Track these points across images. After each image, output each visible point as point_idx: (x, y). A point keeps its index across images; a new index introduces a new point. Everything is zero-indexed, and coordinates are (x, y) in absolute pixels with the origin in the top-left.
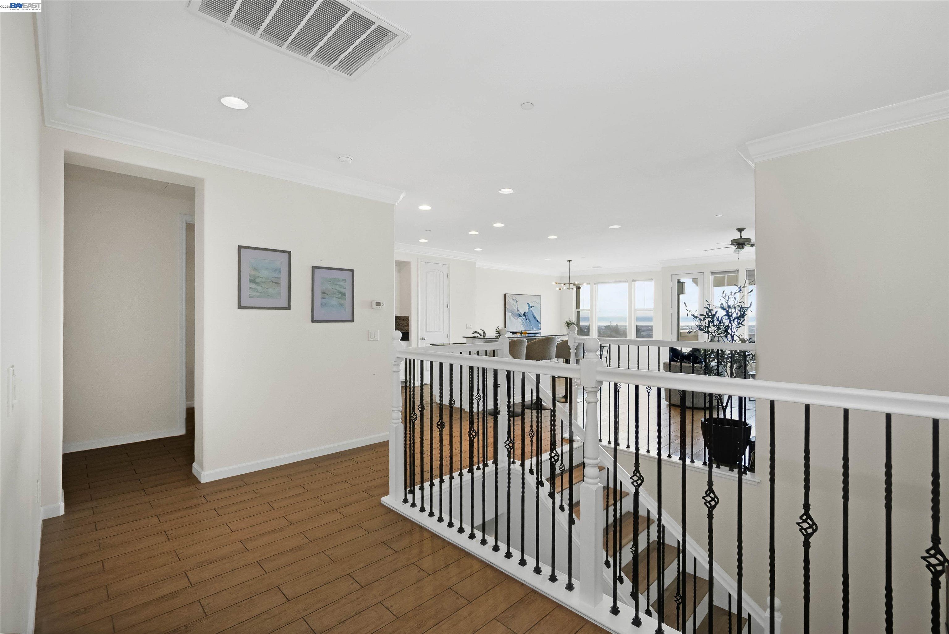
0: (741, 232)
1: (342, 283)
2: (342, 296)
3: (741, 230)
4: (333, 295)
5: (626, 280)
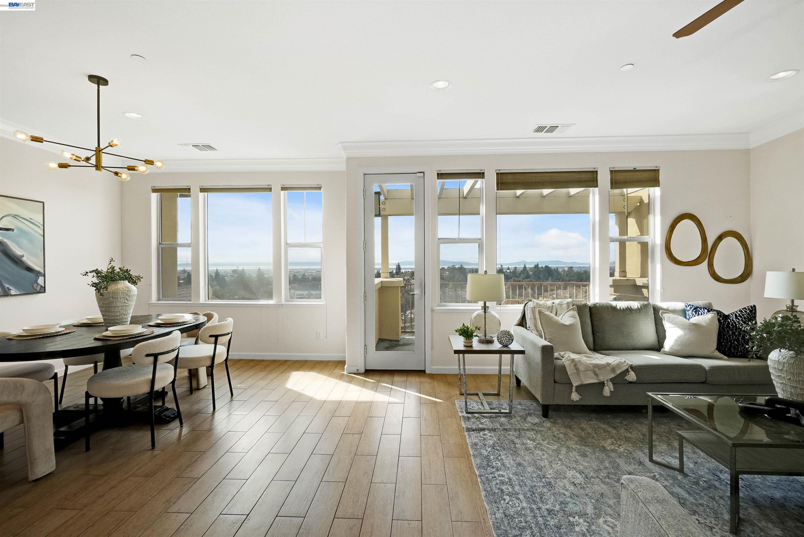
5: (269, 185)
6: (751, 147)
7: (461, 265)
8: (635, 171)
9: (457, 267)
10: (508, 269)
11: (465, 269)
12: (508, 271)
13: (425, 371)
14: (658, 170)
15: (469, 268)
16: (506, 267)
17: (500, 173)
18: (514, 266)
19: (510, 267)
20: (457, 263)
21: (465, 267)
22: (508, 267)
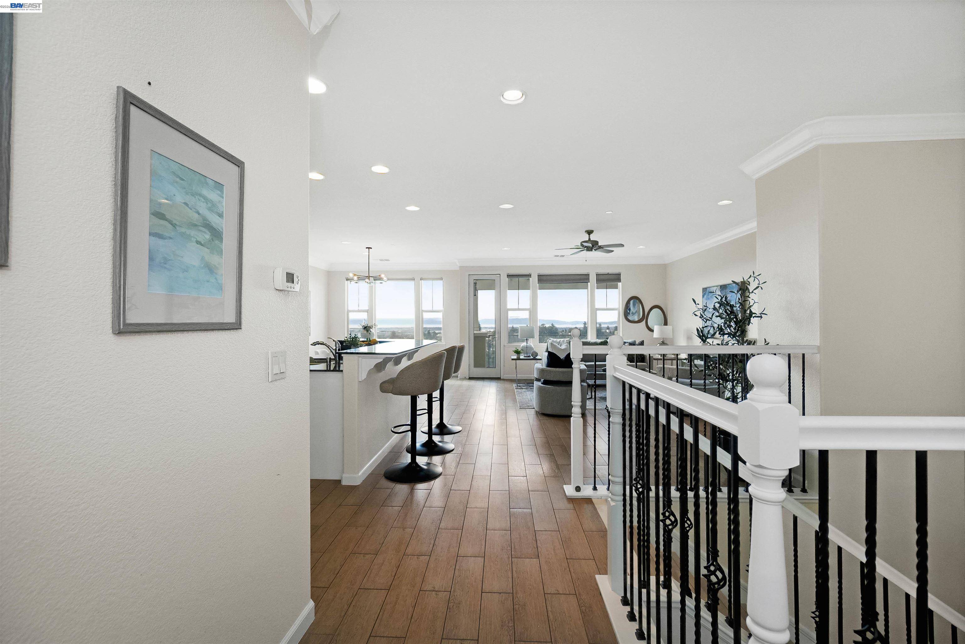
0: (589, 234)
1: (213, 196)
2: (212, 239)
3: (590, 232)
4: (188, 232)
5: (413, 277)
6: (667, 262)
7: (552, 324)
8: (608, 274)
9: (547, 326)
10: (608, 328)
11: (557, 329)
12: (607, 331)
13: (500, 378)
14: (620, 274)
15: (562, 328)
16: (606, 326)
17: (540, 275)
18: (614, 326)
19: (610, 326)
20: (548, 321)
21: (557, 326)
22: (608, 327)
